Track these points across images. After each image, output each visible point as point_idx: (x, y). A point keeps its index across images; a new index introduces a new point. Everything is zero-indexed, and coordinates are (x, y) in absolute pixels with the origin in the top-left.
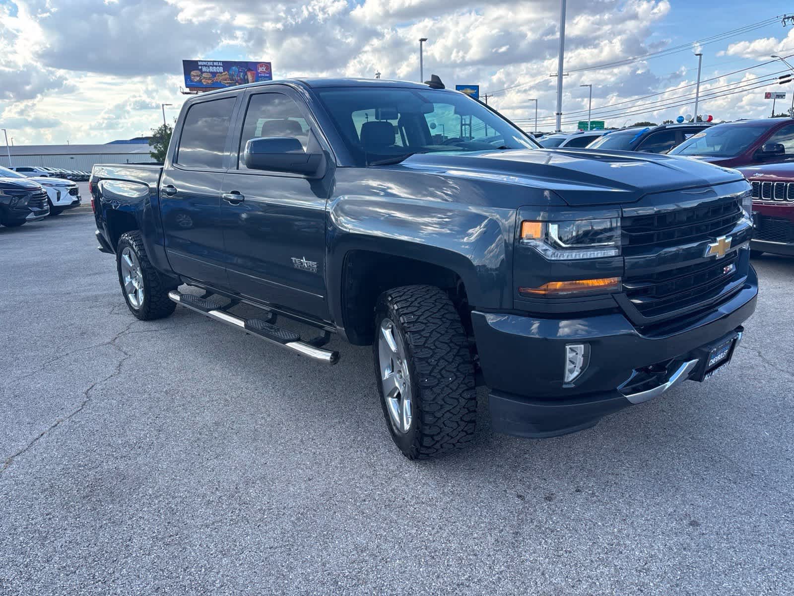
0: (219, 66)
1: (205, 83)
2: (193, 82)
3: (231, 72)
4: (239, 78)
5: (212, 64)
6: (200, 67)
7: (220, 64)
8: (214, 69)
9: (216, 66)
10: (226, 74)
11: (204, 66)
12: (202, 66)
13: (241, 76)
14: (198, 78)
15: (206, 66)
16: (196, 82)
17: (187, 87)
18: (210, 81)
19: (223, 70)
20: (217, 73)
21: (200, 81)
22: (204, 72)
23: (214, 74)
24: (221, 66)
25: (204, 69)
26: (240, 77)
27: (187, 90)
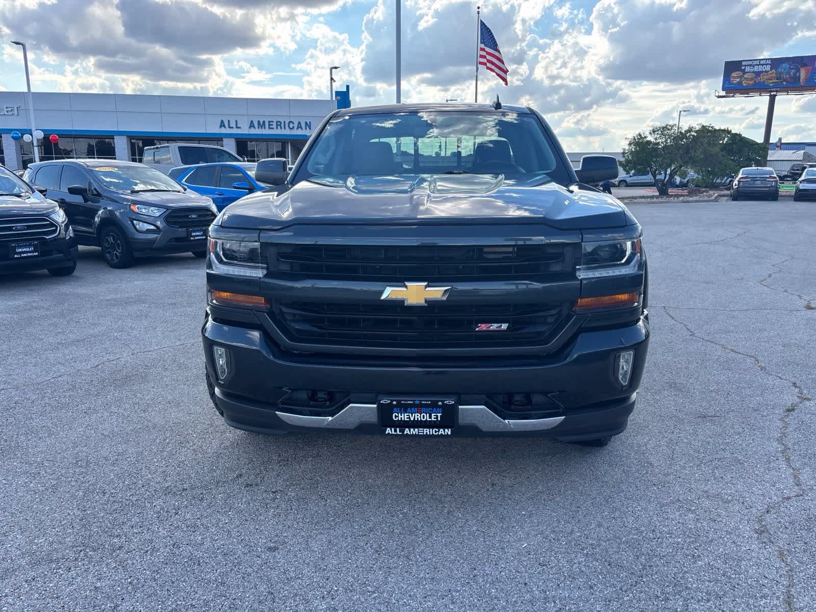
0: (766, 65)
1: (744, 85)
2: (732, 84)
3: (779, 70)
4: (788, 76)
5: (758, 62)
6: (743, 68)
7: (768, 62)
8: (760, 68)
9: (763, 65)
10: (773, 73)
11: (748, 65)
12: (745, 66)
13: (792, 73)
14: (738, 80)
15: (750, 65)
16: (735, 84)
17: (723, 90)
18: (751, 83)
19: (770, 68)
20: (762, 72)
21: (740, 83)
22: (747, 72)
23: (758, 74)
24: (769, 64)
25: (748, 69)
26: (790, 74)
27: (723, 93)
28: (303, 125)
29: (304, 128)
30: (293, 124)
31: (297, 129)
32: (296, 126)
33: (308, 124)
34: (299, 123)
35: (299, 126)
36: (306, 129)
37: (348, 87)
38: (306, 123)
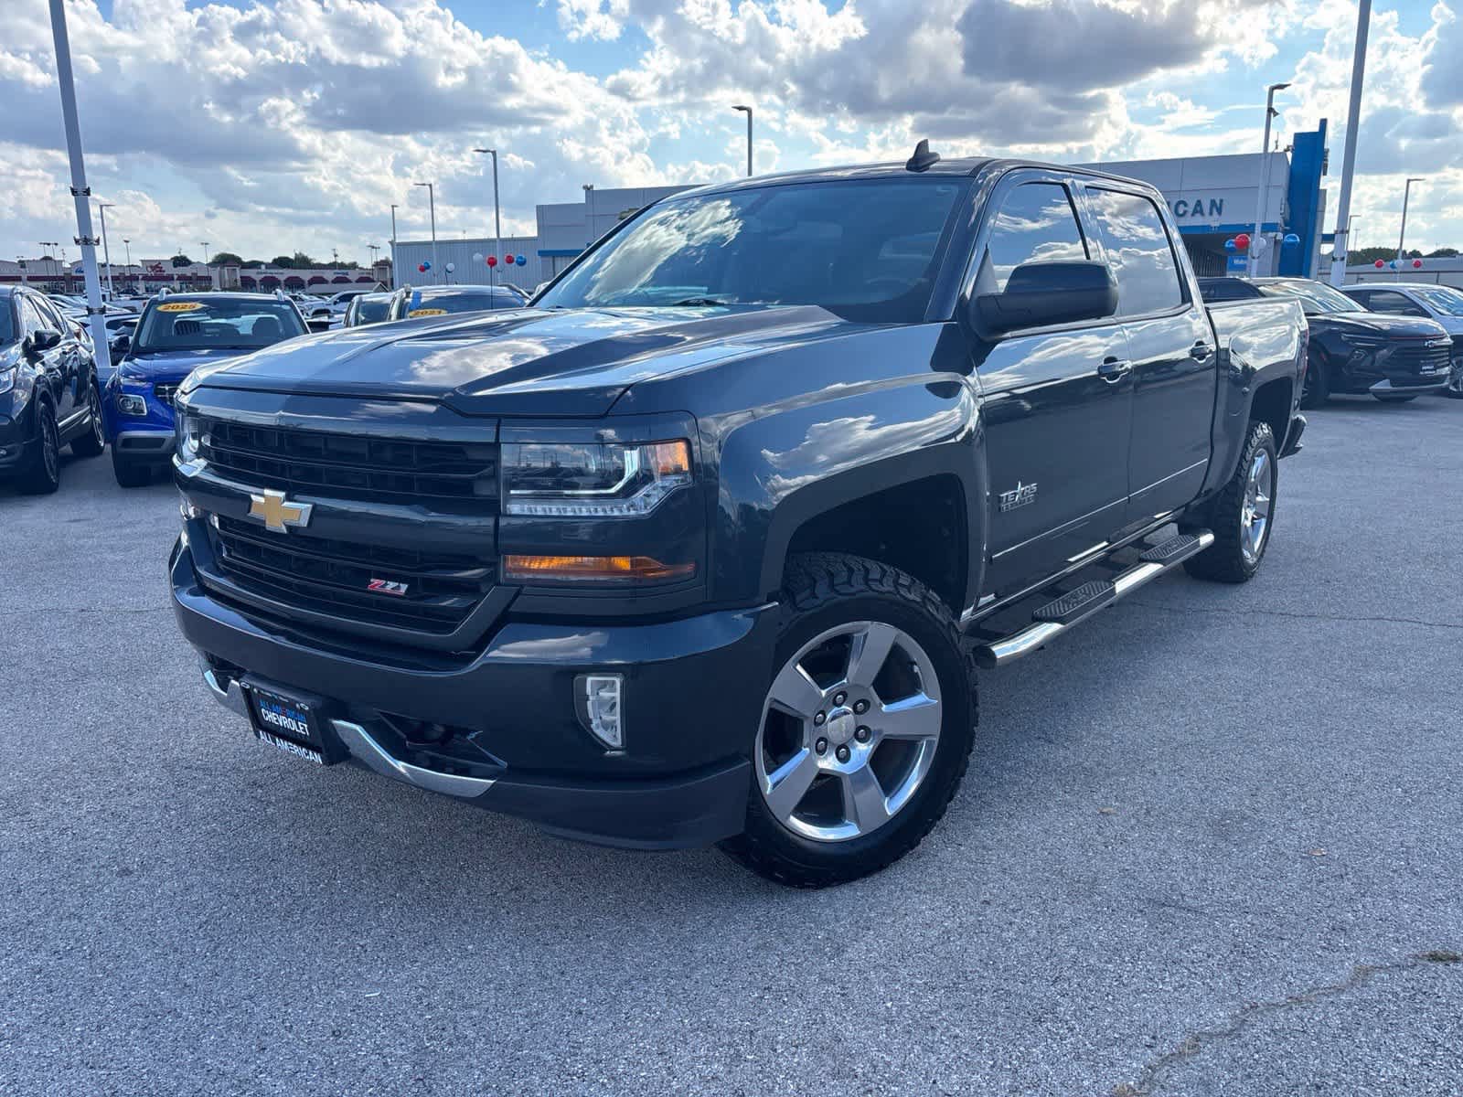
28: (1206, 206)
29: (1206, 210)
30: (1186, 205)
31: (1193, 215)
32: (1190, 209)
33: (1216, 205)
34: (1199, 203)
35: (1198, 209)
36: (1211, 214)
37: (1323, 123)
38: (1213, 202)
